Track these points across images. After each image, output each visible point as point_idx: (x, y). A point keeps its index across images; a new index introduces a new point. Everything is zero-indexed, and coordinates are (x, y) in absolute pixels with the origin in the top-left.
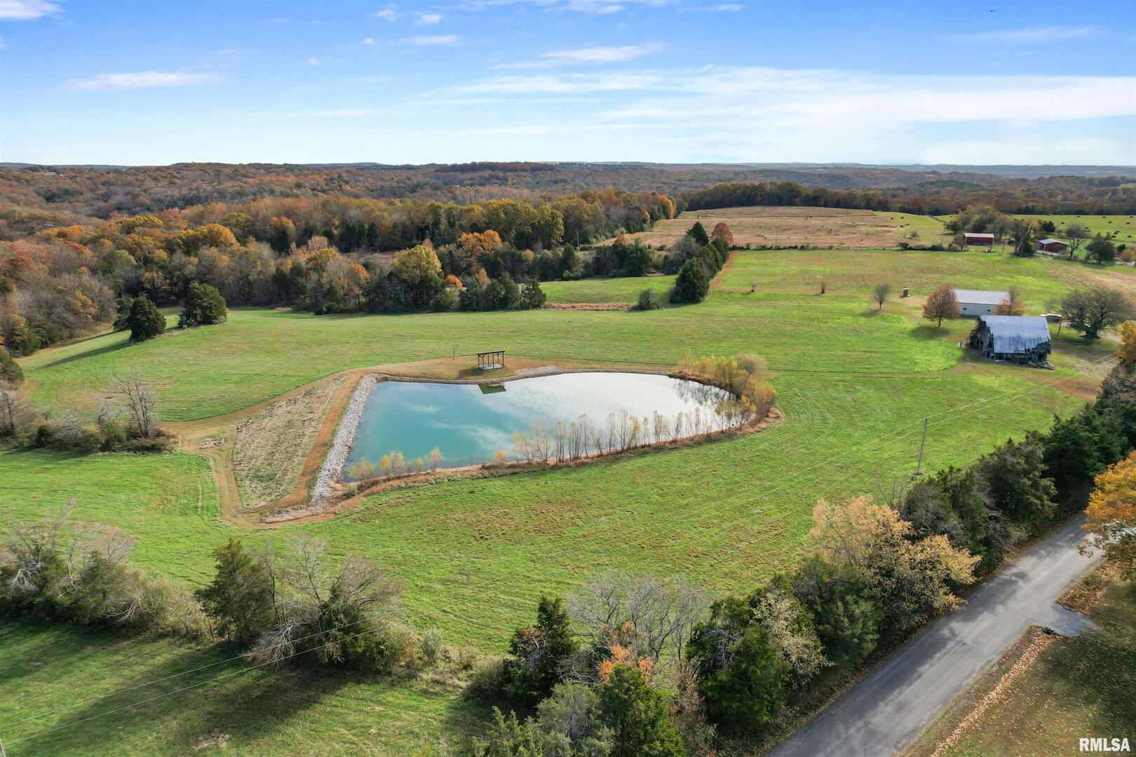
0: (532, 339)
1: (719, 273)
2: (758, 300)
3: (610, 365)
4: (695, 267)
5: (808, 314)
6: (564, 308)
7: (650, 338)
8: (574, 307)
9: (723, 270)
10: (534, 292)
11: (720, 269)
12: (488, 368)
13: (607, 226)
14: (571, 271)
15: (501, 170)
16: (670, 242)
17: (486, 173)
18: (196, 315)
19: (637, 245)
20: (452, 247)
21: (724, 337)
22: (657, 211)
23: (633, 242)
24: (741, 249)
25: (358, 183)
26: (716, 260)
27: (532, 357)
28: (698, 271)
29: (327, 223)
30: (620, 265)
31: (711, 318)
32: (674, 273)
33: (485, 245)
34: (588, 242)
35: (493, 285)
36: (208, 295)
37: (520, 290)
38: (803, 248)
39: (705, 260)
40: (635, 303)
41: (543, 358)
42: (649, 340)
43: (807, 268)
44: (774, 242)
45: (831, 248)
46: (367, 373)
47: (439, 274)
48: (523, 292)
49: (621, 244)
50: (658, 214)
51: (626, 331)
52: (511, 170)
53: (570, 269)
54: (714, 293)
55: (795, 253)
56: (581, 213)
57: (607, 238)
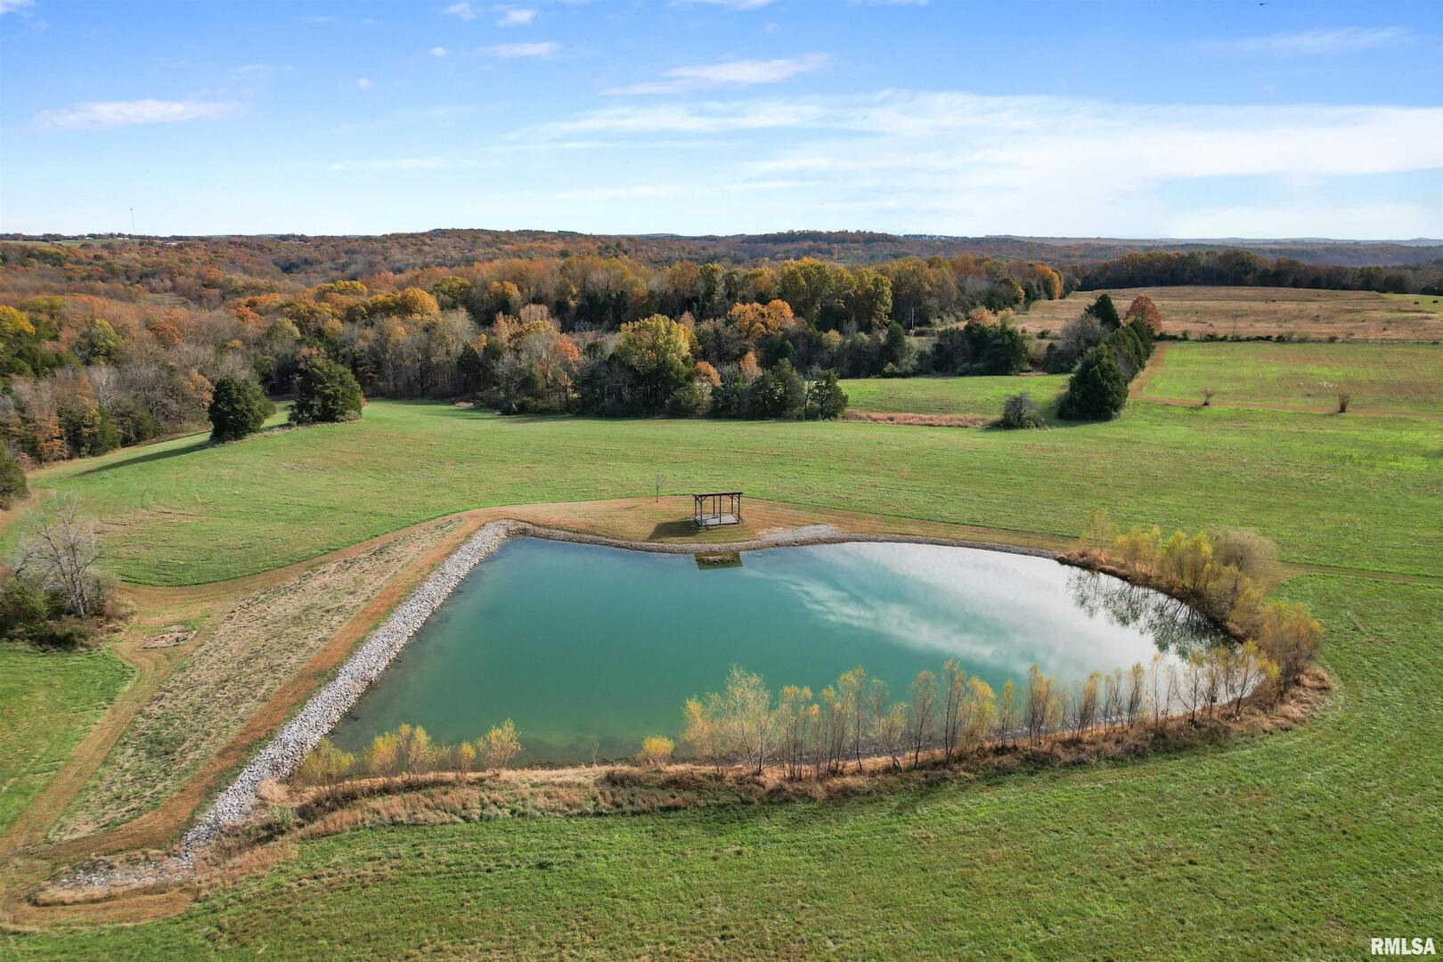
0: (805, 470)
1: (1142, 373)
2: (1218, 419)
3: (941, 531)
4: (1105, 360)
5: (1326, 448)
6: (875, 420)
7: (1022, 479)
8: (891, 419)
9: (1147, 369)
10: (827, 392)
11: (1142, 367)
12: (711, 521)
13: (959, 302)
14: (897, 365)
15: (824, 240)
16: (1056, 327)
17: (806, 245)
18: (312, 406)
19: (1004, 326)
20: (720, 323)
21: (1165, 486)
22: (1035, 287)
23: (999, 324)
24: (1174, 338)
25: (640, 254)
26: (1138, 352)
27: (797, 505)
28: (1110, 365)
29: (563, 291)
30: (976, 357)
31: (1135, 447)
32: (1067, 371)
33: (770, 321)
34: (929, 324)
35: (763, 378)
36: (332, 378)
37: (806, 388)
38: (1280, 339)
39: (1120, 350)
40: (998, 417)
41: (817, 508)
42: (1021, 485)
43: (1295, 369)
44: (1231, 330)
45: (1332, 340)
46: (495, 518)
47: (685, 360)
48: (810, 391)
49: (978, 325)
50: (1037, 292)
51: (978, 464)
52: (838, 242)
53: (895, 360)
54: (1136, 404)
55: (1268, 347)
56: (920, 281)
57: (958, 320)
